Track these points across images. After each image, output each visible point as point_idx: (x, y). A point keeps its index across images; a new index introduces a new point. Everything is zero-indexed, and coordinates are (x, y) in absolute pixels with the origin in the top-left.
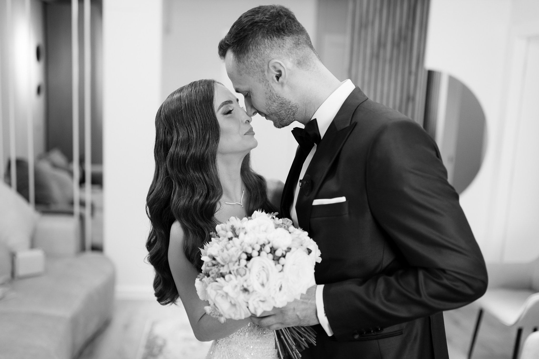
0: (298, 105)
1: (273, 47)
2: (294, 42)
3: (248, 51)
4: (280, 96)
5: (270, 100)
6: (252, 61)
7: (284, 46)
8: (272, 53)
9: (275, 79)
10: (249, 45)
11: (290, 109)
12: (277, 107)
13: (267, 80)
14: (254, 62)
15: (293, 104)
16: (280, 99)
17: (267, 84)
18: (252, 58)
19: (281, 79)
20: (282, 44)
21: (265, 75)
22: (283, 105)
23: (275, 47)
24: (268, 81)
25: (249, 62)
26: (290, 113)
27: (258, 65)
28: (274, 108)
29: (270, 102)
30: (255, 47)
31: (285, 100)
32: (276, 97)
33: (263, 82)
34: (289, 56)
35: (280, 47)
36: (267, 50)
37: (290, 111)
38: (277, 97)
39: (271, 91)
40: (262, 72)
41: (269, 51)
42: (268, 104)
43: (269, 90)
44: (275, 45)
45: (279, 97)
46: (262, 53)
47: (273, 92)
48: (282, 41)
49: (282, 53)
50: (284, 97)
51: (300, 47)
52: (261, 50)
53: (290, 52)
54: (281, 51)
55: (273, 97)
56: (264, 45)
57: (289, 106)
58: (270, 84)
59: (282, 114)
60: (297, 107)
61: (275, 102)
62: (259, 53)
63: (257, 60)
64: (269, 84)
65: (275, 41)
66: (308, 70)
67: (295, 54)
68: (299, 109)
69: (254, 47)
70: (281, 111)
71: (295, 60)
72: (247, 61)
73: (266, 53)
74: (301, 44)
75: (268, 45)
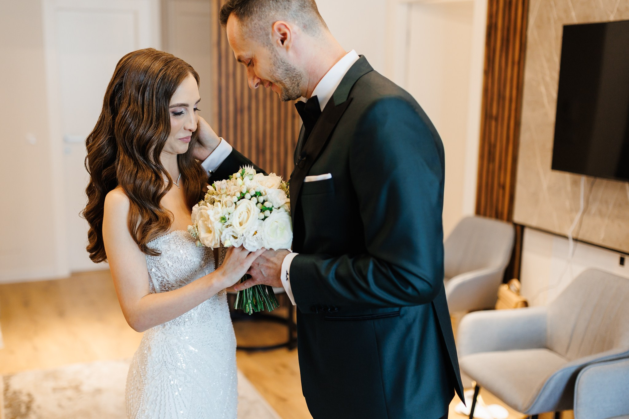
0: (303, 74)
1: (278, 9)
2: (299, 4)
3: (251, 13)
4: (286, 62)
5: (274, 65)
6: (256, 24)
7: (290, 8)
8: (277, 15)
9: (280, 42)
10: (253, 7)
11: (295, 77)
12: (281, 74)
13: (271, 44)
14: (258, 24)
15: (297, 71)
16: (285, 65)
17: (271, 49)
18: (256, 21)
19: (285, 43)
20: (287, 6)
21: (269, 38)
22: (288, 72)
23: (280, 8)
24: (273, 45)
25: (253, 25)
26: (294, 81)
27: (262, 28)
28: (279, 75)
29: (274, 68)
30: (260, 8)
31: (290, 67)
32: (280, 62)
33: (267, 46)
34: (294, 19)
35: (285, 8)
36: (271, 11)
37: (295, 79)
38: (282, 62)
39: (275, 55)
40: (266, 35)
41: (274, 12)
42: (272, 70)
43: (273, 54)
44: (281, 7)
45: (284, 63)
46: (266, 15)
47: (279, 57)
48: (288, 2)
49: (287, 15)
50: (290, 63)
51: (305, 10)
52: (266, 12)
53: (296, 15)
54: (286, 13)
55: (278, 63)
56: (269, 6)
57: (294, 74)
58: (275, 48)
59: (287, 82)
60: (301, 76)
61: (279, 68)
62: (264, 15)
63: (261, 23)
64: (273, 49)
65: (280, 3)
66: (314, 36)
67: (300, 17)
68: (303, 79)
69: (258, 9)
70: (286, 78)
71: (301, 24)
72: (251, 23)
73: (271, 15)
74: (307, 7)
75: (273, 7)
